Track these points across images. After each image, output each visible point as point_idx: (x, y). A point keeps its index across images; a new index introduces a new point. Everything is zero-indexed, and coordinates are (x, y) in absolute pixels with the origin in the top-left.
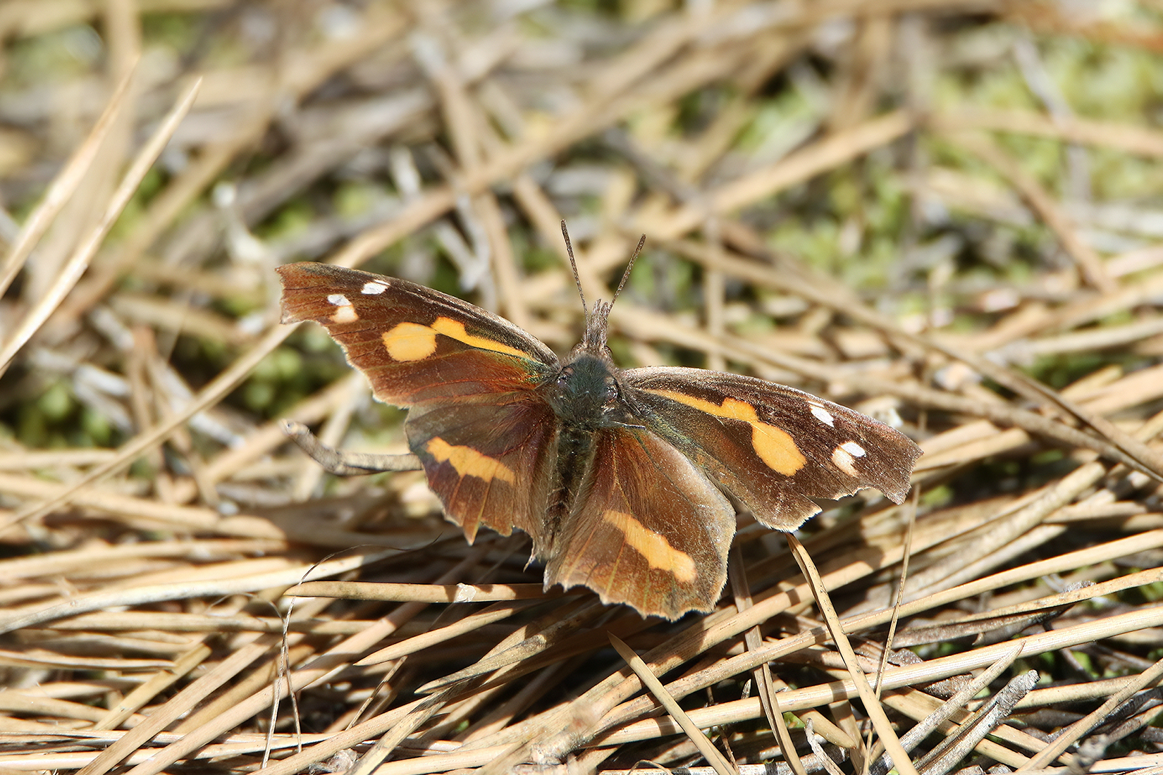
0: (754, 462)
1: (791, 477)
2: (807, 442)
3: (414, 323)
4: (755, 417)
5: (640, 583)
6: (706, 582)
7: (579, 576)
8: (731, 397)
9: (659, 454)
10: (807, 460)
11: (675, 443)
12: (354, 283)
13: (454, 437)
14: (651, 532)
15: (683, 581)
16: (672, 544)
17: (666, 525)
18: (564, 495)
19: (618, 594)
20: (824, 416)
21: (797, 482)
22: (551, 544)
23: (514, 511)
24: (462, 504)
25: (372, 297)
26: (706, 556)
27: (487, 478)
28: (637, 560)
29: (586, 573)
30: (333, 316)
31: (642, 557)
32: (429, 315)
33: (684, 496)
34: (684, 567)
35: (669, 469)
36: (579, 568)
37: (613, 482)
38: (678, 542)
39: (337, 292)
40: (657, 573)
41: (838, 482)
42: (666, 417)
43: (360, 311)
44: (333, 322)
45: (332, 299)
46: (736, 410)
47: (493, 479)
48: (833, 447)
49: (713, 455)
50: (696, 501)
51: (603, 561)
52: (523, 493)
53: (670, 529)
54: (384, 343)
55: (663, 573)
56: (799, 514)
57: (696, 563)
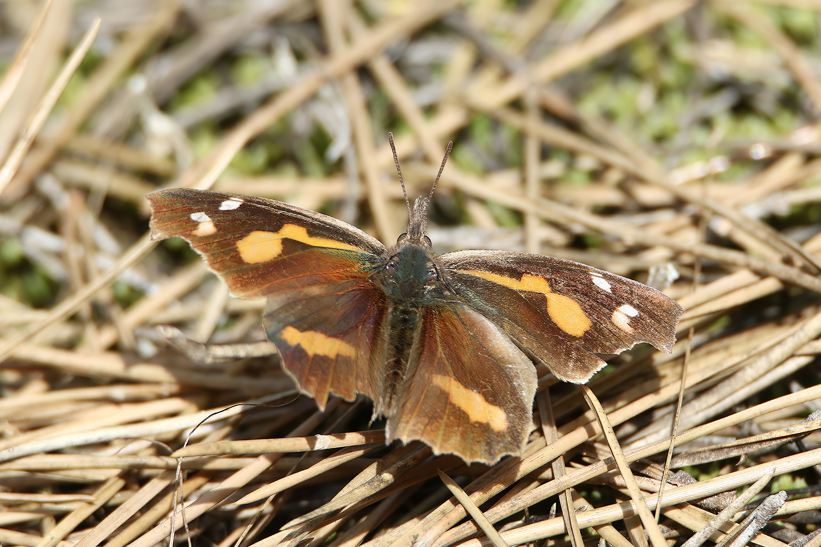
0: (551, 327)
1: (580, 338)
2: (591, 307)
3: (264, 231)
4: (549, 289)
5: (463, 436)
6: (516, 430)
7: (414, 432)
8: (528, 273)
9: (473, 324)
10: (593, 322)
11: (485, 314)
12: (213, 202)
13: (303, 325)
14: (470, 391)
15: (498, 431)
16: (487, 400)
17: (481, 384)
18: (398, 363)
19: (447, 446)
20: (604, 285)
21: (585, 341)
22: (389, 405)
23: (357, 380)
24: (313, 379)
25: (228, 212)
26: (515, 408)
27: (332, 355)
28: (460, 415)
29: (420, 429)
30: (196, 231)
31: (464, 413)
32: (277, 223)
33: (494, 359)
34: (498, 419)
35: (481, 336)
36: (414, 425)
37: (437, 350)
38: (493, 398)
39: (199, 211)
40: (477, 425)
41: (619, 339)
42: (477, 293)
43: (219, 225)
44: (195, 236)
45: (194, 216)
46: (533, 284)
47: (338, 356)
48: (612, 310)
49: (517, 323)
50: (504, 363)
51: (433, 418)
52: (363, 364)
53: (485, 387)
54: (238, 250)
55: (481, 424)
56: (588, 368)
57: (507, 414)
